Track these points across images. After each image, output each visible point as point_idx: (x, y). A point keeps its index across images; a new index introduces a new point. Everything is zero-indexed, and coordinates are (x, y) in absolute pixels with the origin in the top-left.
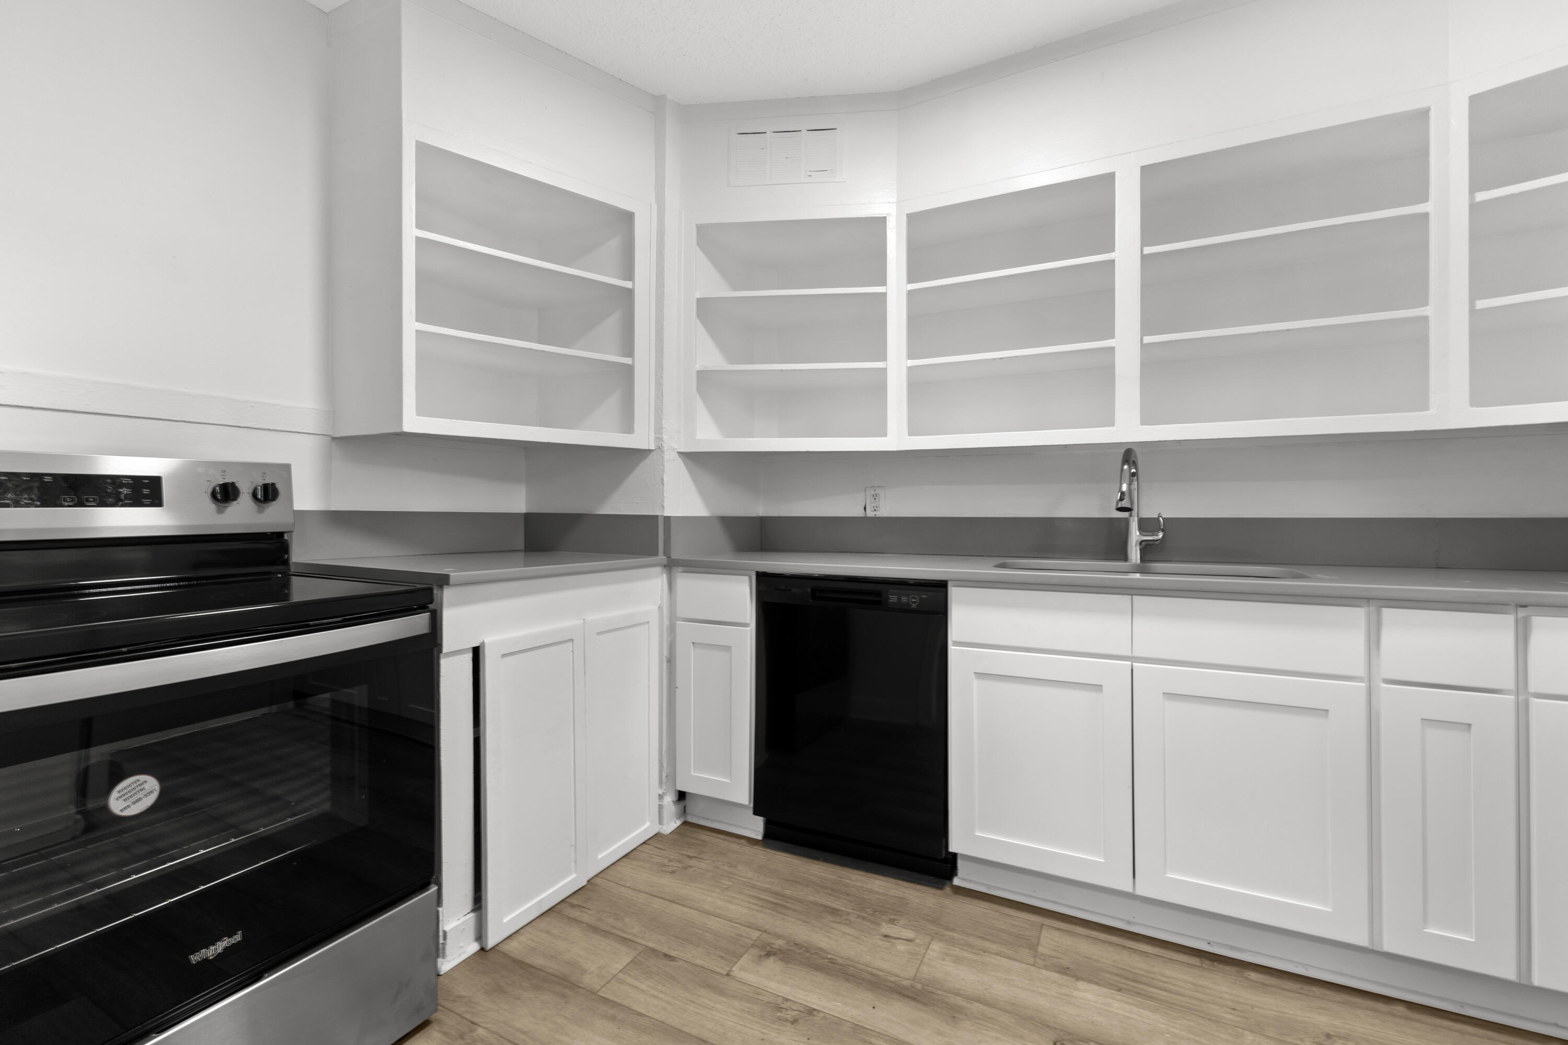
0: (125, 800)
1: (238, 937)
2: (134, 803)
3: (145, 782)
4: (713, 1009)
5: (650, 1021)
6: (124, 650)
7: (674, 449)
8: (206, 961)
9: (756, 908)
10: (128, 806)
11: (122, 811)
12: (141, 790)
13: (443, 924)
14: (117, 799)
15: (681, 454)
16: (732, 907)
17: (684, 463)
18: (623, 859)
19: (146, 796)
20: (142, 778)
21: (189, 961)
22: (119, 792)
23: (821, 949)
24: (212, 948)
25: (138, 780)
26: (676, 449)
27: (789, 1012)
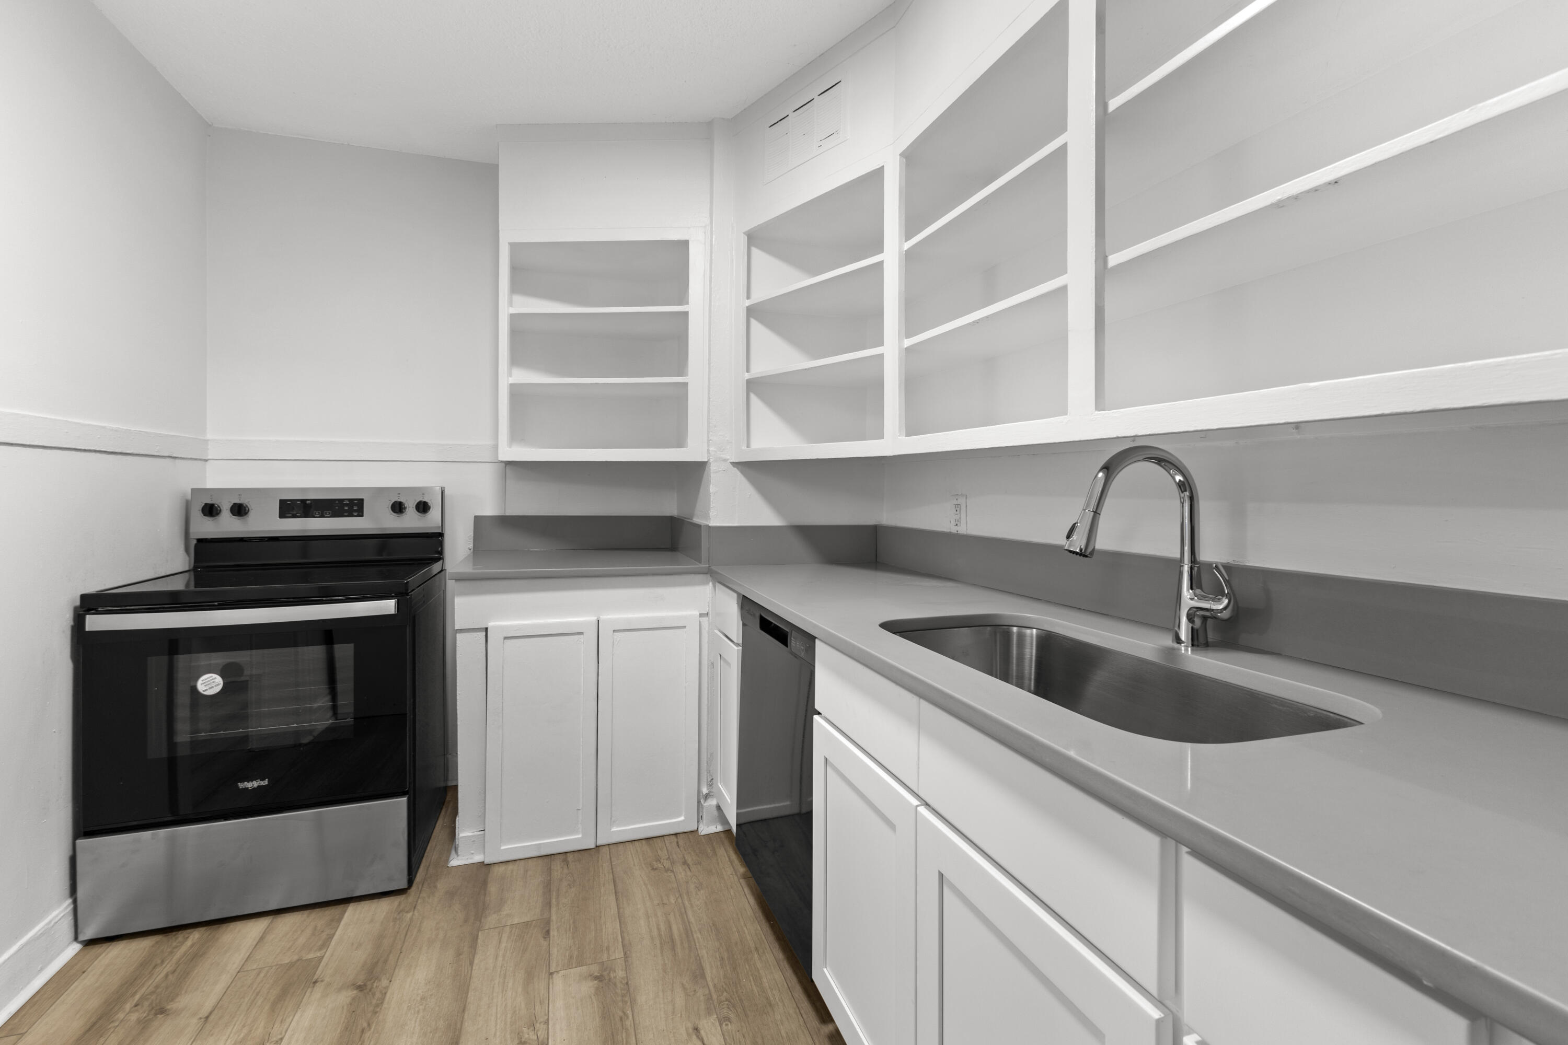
0: (205, 686)
1: (266, 782)
2: (210, 688)
3: (215, 678)
4: (504, 992)
5: (468, 972)
6: (216, 603)
7: (725, 460)
8: (247, 789)
9: (655, 933)
10: (207, 690)
11: (204, 691)
12: (213, 682)
13: (458, 831)
14: (201, 684)
15: (735, 464)
16: (642, 922)
17: (742, 472)
18: (644, 842)
19: (216, 686)
20: (214, 676)
21: (238, 786)
22: (202, 681)
23: (633, 1002)
24: (251, 783)
25: (212, 677)
26: (728, 459)
27: (531, 1033)
